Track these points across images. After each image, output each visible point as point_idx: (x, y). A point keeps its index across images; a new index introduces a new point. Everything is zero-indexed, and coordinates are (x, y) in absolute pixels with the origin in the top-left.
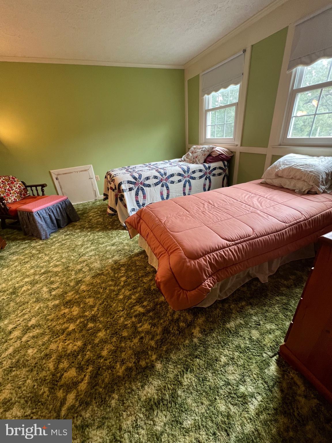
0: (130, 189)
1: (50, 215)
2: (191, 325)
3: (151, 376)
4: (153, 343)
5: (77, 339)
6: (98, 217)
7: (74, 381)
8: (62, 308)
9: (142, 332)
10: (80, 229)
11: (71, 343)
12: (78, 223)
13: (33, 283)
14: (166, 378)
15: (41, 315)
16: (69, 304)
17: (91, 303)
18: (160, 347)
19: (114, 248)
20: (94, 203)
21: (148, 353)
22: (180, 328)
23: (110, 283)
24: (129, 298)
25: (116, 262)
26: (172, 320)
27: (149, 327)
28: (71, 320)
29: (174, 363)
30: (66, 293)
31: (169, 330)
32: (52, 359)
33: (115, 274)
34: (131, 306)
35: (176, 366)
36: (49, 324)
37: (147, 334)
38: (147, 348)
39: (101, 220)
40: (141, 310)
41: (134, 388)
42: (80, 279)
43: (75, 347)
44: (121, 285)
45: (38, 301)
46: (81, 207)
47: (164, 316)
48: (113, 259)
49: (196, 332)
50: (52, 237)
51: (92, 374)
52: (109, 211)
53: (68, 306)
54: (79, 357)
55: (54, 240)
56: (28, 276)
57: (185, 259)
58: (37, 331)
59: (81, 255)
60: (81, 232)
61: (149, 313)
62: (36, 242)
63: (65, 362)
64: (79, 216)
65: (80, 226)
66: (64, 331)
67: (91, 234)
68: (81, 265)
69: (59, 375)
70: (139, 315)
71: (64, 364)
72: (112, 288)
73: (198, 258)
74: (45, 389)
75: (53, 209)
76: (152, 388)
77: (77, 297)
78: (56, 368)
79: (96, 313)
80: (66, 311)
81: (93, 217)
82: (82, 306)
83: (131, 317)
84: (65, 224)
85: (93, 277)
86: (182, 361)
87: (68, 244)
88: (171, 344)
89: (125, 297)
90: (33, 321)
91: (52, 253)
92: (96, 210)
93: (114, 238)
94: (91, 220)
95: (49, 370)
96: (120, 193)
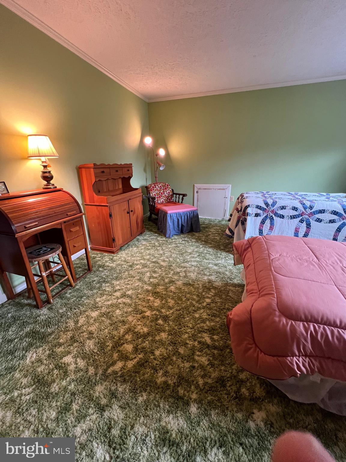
0: (257, 215)
1: (178, 219)
2: (256, 402)
3: (181, 410)
4: (201, 382)
5: (146, 325)
6: (217, 235)
7: (127, 354)
8: (151, 294)
9: (197, 362)
10: (197, 239)
11: (141, 325)
12: (197, 234)
13: (145, 266)
14: (194, 429)
15: (136, 291)
16: (156, 294)
17: (171, 305)
18: (206, 393)
19: (215, 268)
20: (220, 221)
21: (191, 386)
22: (239, 393)
23: (195, 297)
24: (204, 321)
25: (210, 282)
26: (235, 377)
27: (207, 363)
28: (151, 308)
29: (211, 423)
30: (159, 285)
31: (226, 384)
32: (124, 327)
33: (203, 291)
34: (201, 330)
35: (211, 428)
36: (137, 301)
37: (201, 369)
38: (193, 381)
39: (218, 238)
40: (209, 341)
41: (161, 405)
42: (174, 280)
43: (142, 331)
44: (203, 304)
45: (140, 280)
46: (207, 222)
47: (228, 364)
48: (210, 277)
49: (259, 416)
50: (173, 238)
51: (140, 361)
52: (227, 232)
53: (155, 296)
54: (140, 340)
55: (174, 240)
56: (144, 259)
57: (275, 310)
58: (128, 301)
59: (185, 261)
60: (195, 242)
61: (215, 349)
62: (162, 238)
63: (130, 336)
64: (201, 228)
65: (198, 237)
66: (143, 312)
67: (202, 247)
68: (181, 269)
69: (122, 341)
70: (204, 343)
71: (129, 337)
72: (194, 302)
73: (295, 320)
74: (110, 344)
75: (182, 215)
76: (175, 423)
77: (164, 293)
78: (124, 336)
79: (170, 315)
80: (152, 299)
81: (212, 234)
82: (163, 302)
83: (195, 340)
84: (187, 231)
85: (185, 284)
86: (221, 430)
87: (181, 248)
88: (219, 400)
89: (200, 317)
90: (129, 293)
91: (167, 250)
92: (218, 228)
93: (220, 259)
94: (209, 235)
95: (119, 334)
96: (244, 216)
